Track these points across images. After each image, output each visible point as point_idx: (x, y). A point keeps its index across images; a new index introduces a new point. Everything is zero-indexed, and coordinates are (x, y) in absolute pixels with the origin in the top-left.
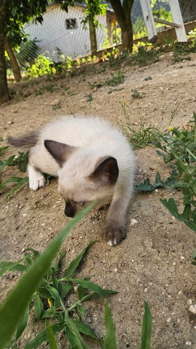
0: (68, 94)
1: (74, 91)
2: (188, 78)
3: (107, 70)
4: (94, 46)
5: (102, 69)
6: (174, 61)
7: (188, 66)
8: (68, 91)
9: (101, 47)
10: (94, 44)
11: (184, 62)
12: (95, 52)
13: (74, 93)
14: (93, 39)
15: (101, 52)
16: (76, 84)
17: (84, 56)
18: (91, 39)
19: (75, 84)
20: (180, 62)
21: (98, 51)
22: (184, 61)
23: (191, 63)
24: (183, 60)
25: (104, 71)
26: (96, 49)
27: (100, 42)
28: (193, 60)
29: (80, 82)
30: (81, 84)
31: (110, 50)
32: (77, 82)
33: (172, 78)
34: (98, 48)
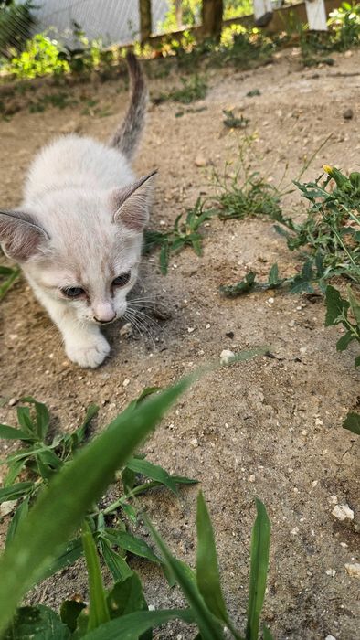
0: (95, 112)
1: (108, 108)
2: (329, 98)
3: (172, 72)
4: (147, 26)
5: (164, 70)
6: (302, 65)
7: (328, 76)
8: (95, 108)
9: (160, 29)
10: (146, 22)
11: (321, 68)
12: (148, 38)
13: (108, 111)
14: (145, 10)
15: (159, 38)
16: (112, 96)
17: (126, 44)
18: (141, 10)
19: (108, 96)
20: (313, 68)
21: (153, 35)
22: (320, 65)
23: (334, 70)
24: (318, 63)
25: (167, 74)
26: (150, 32)
27: (158, 19)
28: (337, 66)
29: (118, 92)
30: (121, 95)
31: (178, 35)
32: (112, 91)
33: (300, 96)
34: (153, 30)
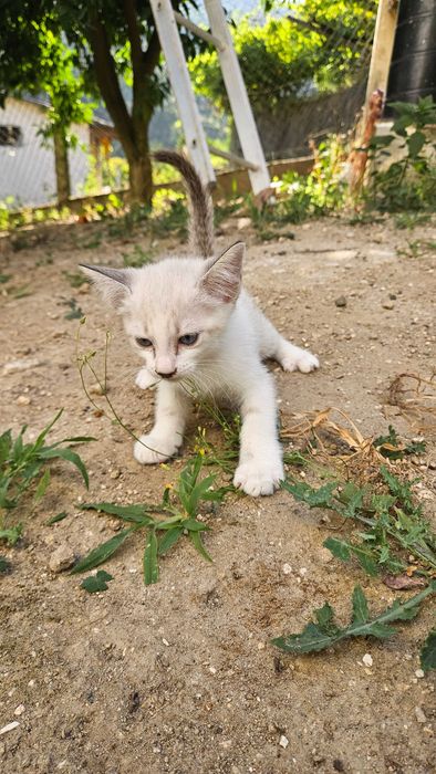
0: (9, 291)
1: (26, 286)
2: (311, 281)
3: (104, 242)
4: (64, 187)
5: (93, 239)
6: (259, 238)
7: (296, 252)
8: (7, 285)
9: (78, 191)
10: (63, 183)
11: (282, 242)
12: (65, 199)
13: (26, 291)
14: (62, 171)
15: (79, 201)
16: (31, 269)
17: (42, 206)
18: (57, 172)
19: (25, 270)
20: (272, 241)
21: (72, 198)
22: (281, 239)
23: (299, 245)
24: (277, 237)
25: (97, 244)
26: (69, 194)
27: (78, 181)
28: (299, 240)
29: (38, 265)
30: (41, 269)
31: (102, 199)
32: (30, 263)
34: (72, 192)
